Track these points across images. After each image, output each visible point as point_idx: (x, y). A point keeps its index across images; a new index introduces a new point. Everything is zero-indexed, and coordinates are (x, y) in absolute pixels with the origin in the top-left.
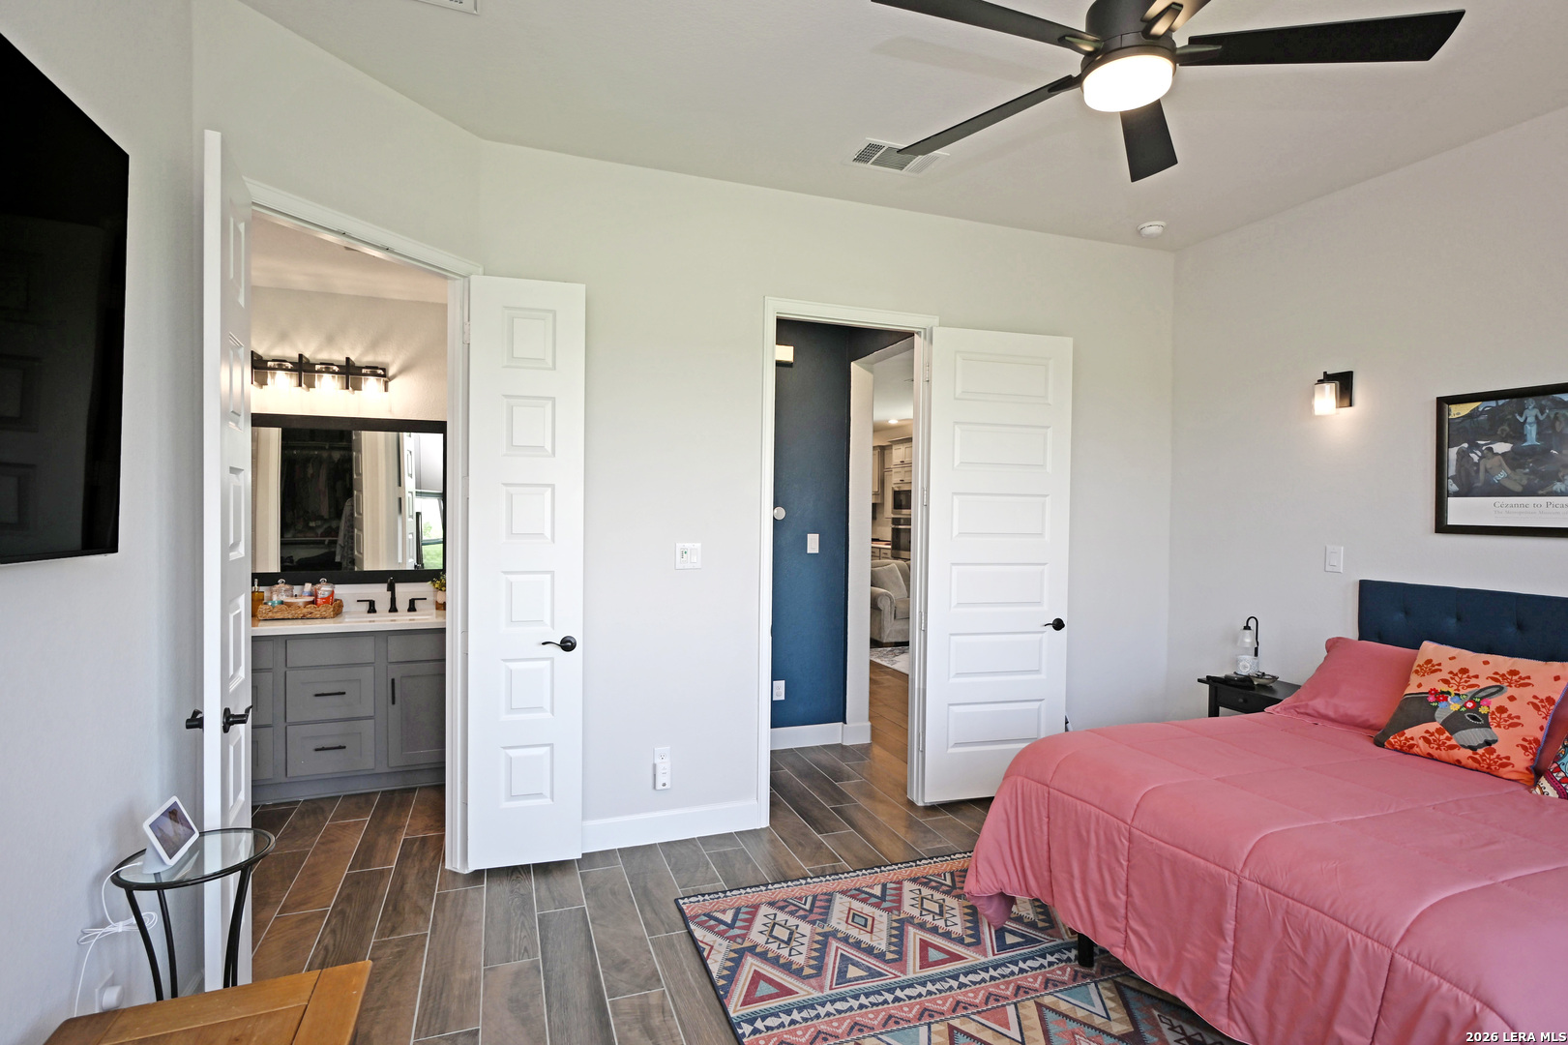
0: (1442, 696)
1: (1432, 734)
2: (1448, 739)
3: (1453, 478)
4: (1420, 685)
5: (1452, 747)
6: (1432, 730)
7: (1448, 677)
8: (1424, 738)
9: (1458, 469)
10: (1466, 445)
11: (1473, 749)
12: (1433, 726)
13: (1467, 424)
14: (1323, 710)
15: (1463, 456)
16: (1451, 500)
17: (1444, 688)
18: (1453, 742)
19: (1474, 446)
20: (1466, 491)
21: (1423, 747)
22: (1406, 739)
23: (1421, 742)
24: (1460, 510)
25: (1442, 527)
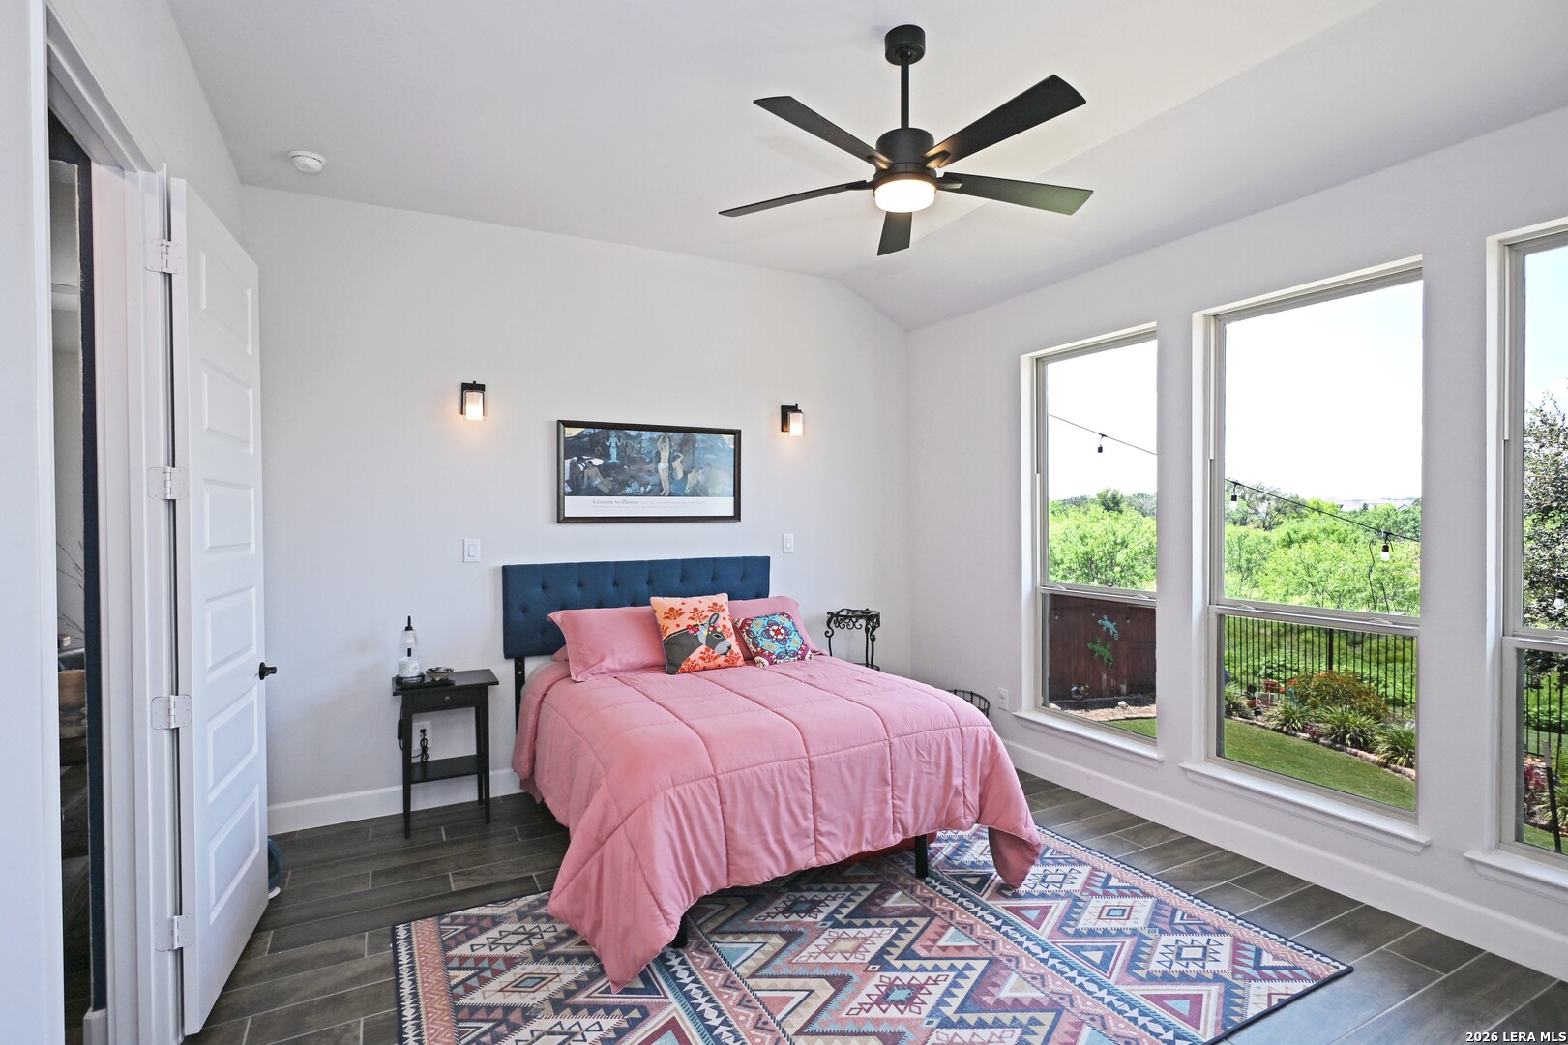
0: (696, 628)
1: (705, 653)
2: (713, 653)
3: (567, 482)
4: (678, 626)
5: (716, 657)
6: (704, 651)
7: (691, 615)
8: (701, 657)
9: (571, 476)
10: (575, 458)
11: (725, 654)
12: (703, 648)
13: (576, 442)
14: (612, 666)
15: (573, 465)
16: (567, 499)
17: (693, 623)
18: (716, 654)
19: (580, 459)
20: (576, 492)
21: (702, 663)
22: (692, 662)
23: (700, 661)
24: (575, 506)
25: (562, 519)
